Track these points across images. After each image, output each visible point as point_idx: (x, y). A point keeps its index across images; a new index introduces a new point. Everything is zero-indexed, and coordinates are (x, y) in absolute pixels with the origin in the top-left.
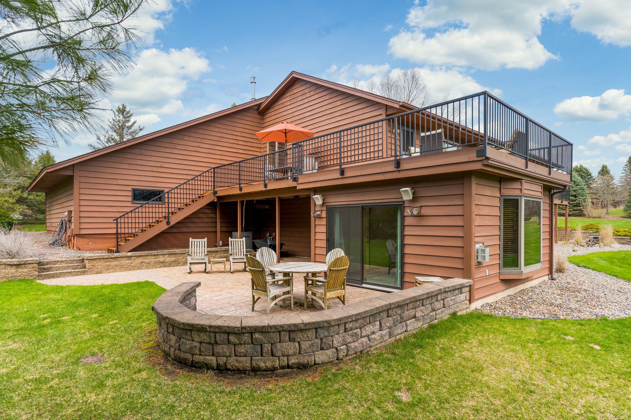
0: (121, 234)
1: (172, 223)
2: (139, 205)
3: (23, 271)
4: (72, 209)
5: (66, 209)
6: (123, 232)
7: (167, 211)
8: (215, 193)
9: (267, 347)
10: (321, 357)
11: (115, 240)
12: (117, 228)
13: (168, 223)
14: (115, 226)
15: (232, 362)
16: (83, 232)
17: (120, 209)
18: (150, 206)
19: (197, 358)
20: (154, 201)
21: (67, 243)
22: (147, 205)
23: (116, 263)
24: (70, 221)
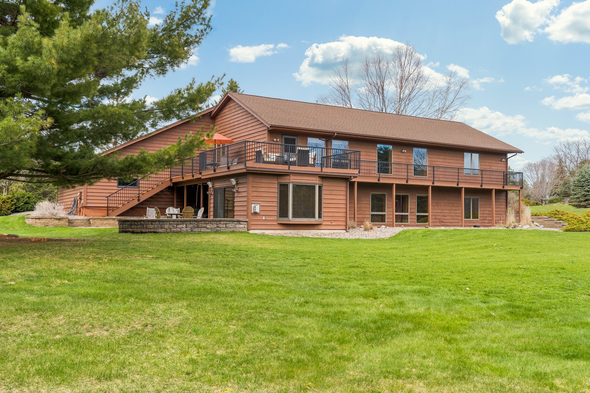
0: (110, 207)
1: (141, 200)
2: (120, 189)
3: (62, 222)
4: (82, 191)
5: (79, 191)
6: (111, 206)
7: (138, 193)
8: (171, 180)
9: (145, 226)
10: (160, 230)
11: (106, 211)
12: (108, 203)
13: (139, 200)
14: (106, 202)
15: (136, 230)
16: (89, 205)
17: (110, 191)
18: (128, 189)
19: (127, 230)
20: (130, 185)
21: (79, 212)
22: (126, 189)
23: (107, 222)
24: (80, 199)
